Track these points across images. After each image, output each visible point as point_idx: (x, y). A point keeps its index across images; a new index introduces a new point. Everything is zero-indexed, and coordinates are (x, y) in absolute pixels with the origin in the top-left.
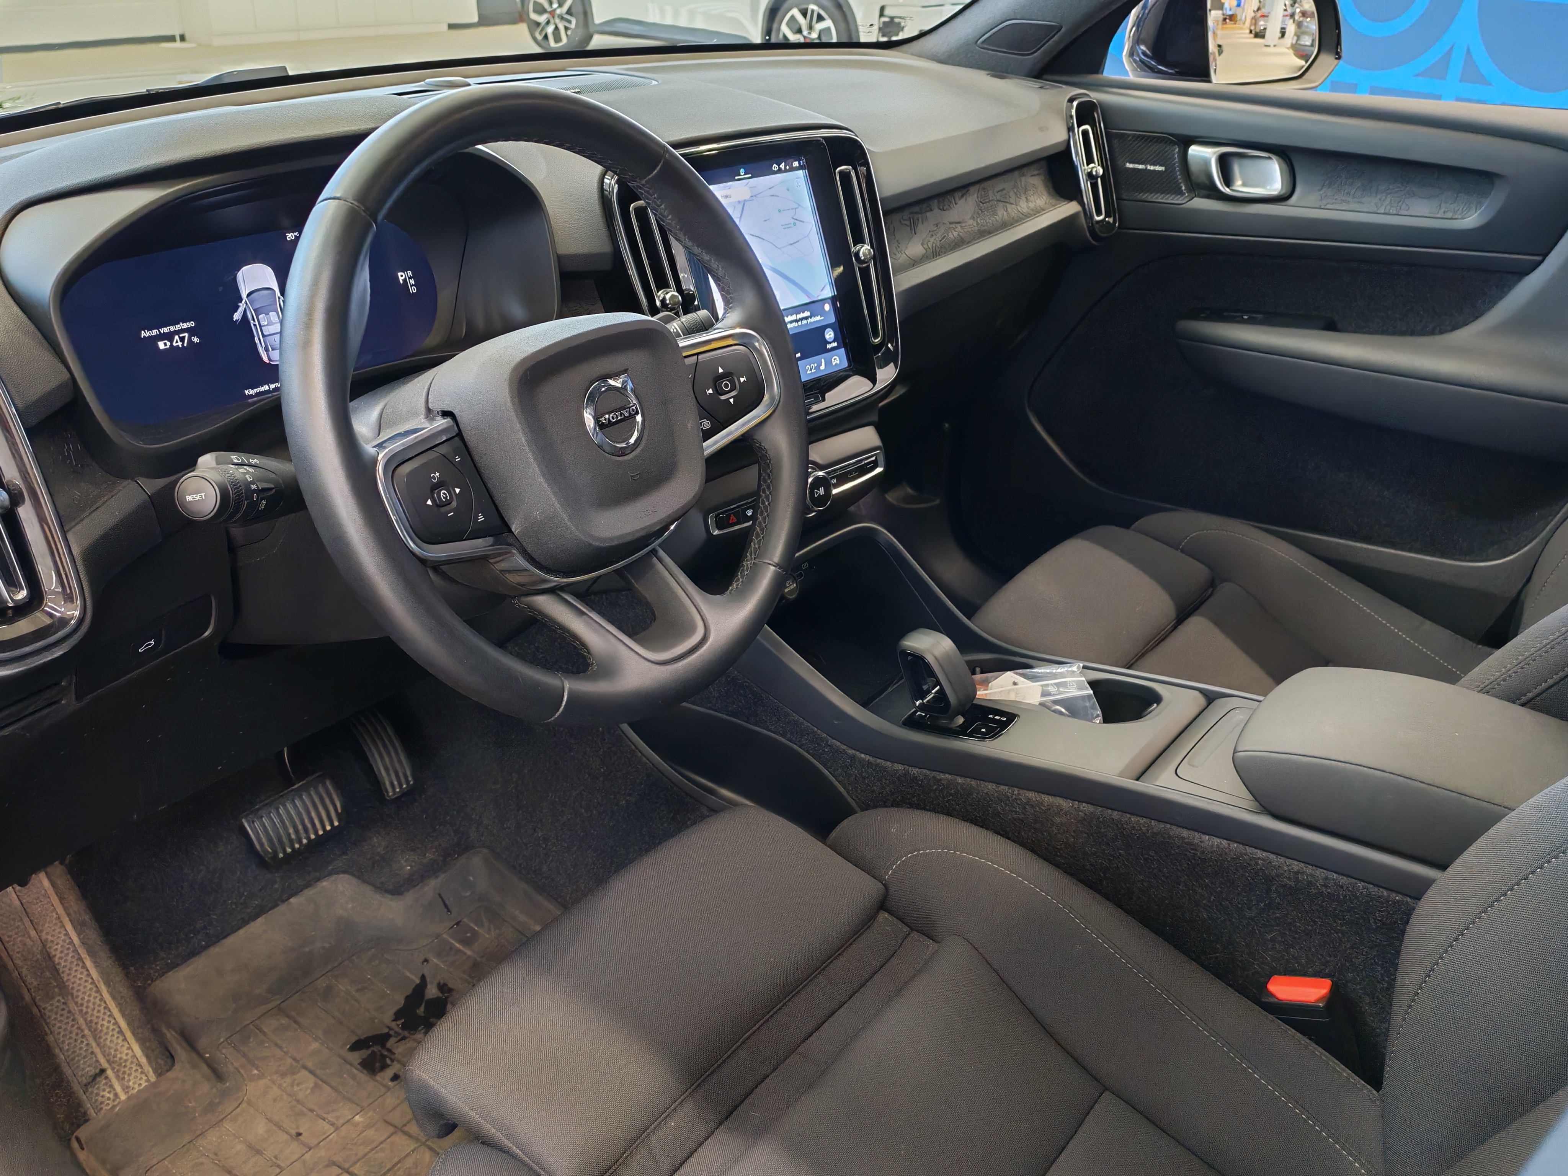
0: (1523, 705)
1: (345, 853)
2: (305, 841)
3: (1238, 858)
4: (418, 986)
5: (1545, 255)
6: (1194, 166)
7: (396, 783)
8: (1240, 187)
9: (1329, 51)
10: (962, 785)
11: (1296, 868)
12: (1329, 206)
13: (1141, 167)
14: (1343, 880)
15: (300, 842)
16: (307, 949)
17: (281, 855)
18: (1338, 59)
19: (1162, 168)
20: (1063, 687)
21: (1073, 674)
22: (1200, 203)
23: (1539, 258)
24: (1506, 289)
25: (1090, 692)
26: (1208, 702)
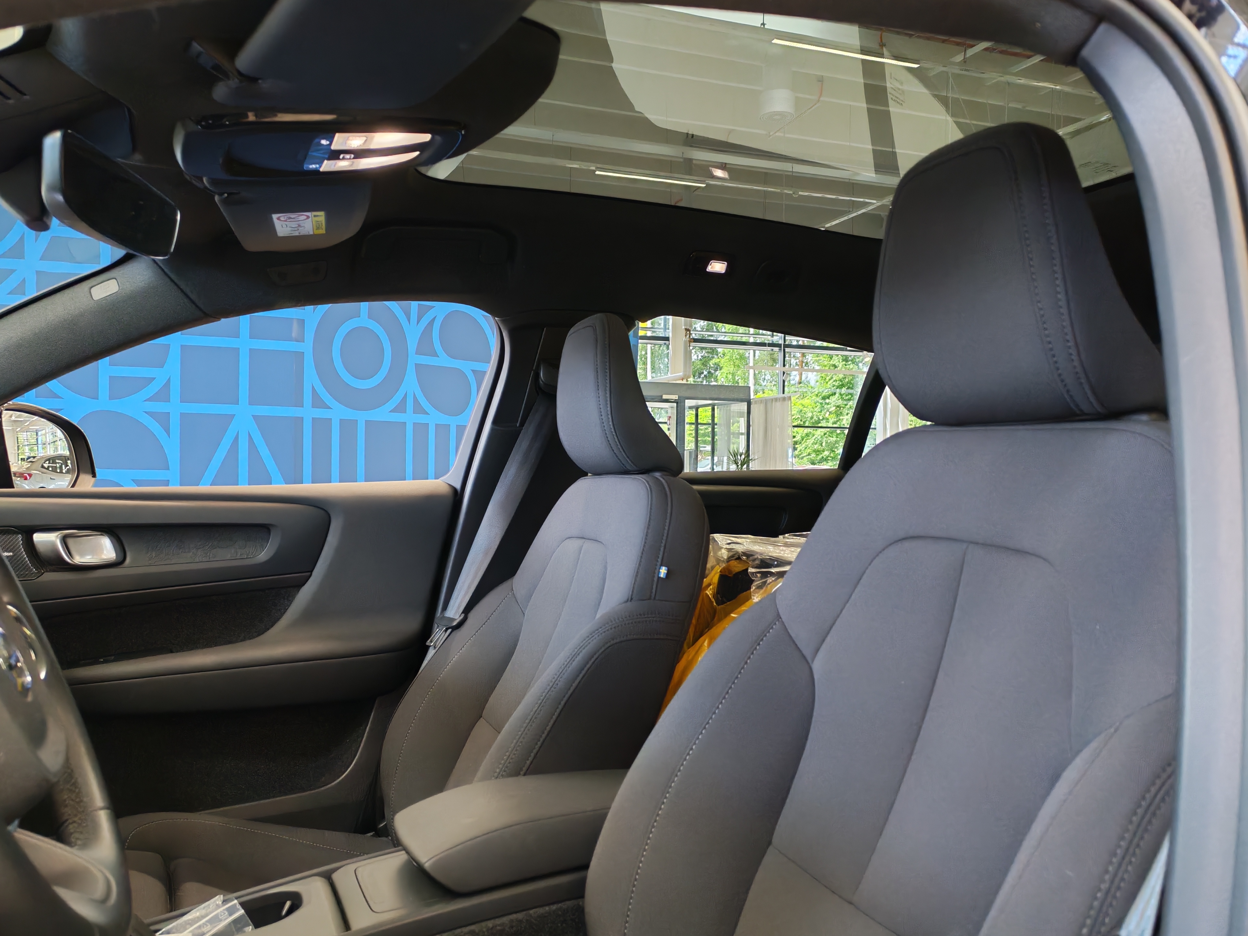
0: (525, 775)
5: (311, 571)
6: (42, 549)
8: (78, 560)
9: (86, 472)
12: (160, 563)
18: (94, 475)
19: (11, 554)
20: (216, 920)
21: (218, 907)
22: (50, 576)
23: (309, 573)
24: (290, 598)
25: (242, 912)
26: (328, 877)
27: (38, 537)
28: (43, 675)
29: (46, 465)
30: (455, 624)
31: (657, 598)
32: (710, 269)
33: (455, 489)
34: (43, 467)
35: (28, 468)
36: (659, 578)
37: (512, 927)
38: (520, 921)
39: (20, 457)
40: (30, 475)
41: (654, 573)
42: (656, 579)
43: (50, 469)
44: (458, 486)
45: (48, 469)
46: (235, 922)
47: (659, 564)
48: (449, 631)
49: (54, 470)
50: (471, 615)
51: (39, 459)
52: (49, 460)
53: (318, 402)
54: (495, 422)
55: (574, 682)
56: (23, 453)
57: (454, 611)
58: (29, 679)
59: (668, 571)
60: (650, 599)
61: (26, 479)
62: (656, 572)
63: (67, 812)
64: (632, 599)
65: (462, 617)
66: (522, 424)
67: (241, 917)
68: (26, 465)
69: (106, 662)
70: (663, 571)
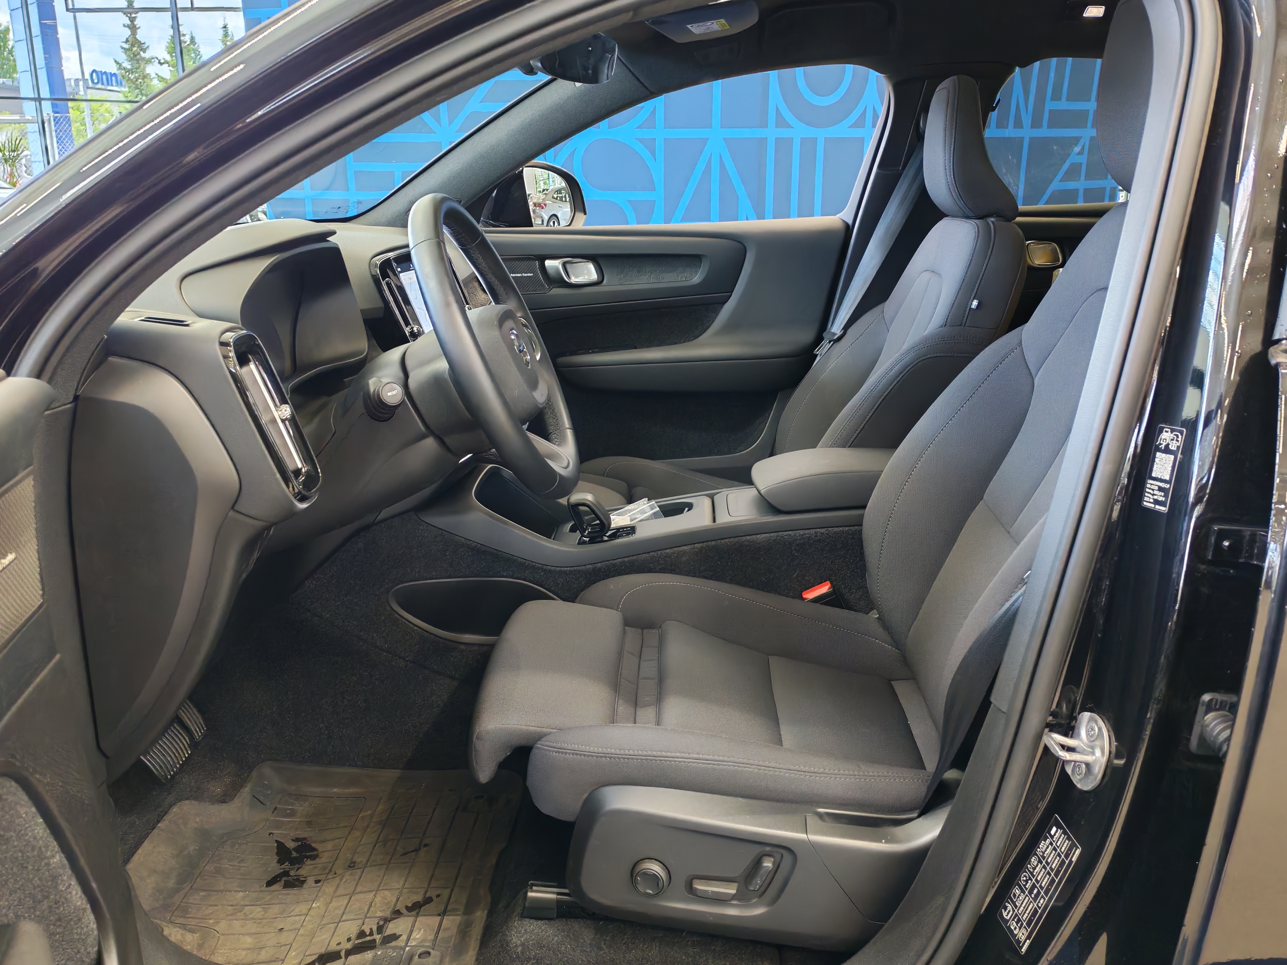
0: (849, 447)
1: (170, 794)
2: (178, 766)
3: (776, 539)
4: (278, 847)
5: (732, 292)
6: (551, 272)
7: (198, 729)
8: (574, 280)
9: (580, 211)
10: (628, 561)
11: (802, 533)
12: (626, 283)
13: (519, 275)
14: (823, 530)
15: (173, 770)
16: (186, 852)
17: (169, 777)
18: (585, 214)
19: (532, 274)
20: (643, 512)
21: (645, 504)
22: (557, 291)
23: (730, 294)
24: (717, 312)
25: (658, 509)
26: (712, 497)
27: (548, 263)
28: (538, 357)
29: (555, 196)
30: (835, 337)
31: (966, 325)
32: (1086, 15)
33: (847, 225)
34: (553, 198)
35: (543, 199)
36: (970, 308)
37: (816, 536)
38: (822, 534)
39: (538, 190)
40: (545, 205)
41: (967, 304)
42: (968, 309)
43: (558, 199)
44: (850, 222)
45: (557, 199)
46: (654, 513)
47: (972, 297)
48: (832, 343)
49: (561, 199)
50: (850, 331)
51: (550, 192)
52: (557, 191)
53: (781, 122)
54: (880, 167)
55: (890, 386)
56: (540, 187)
57: (836, 328)
58: (529, 357)
59: (979, 303)
60: (961, 325)
61: (543, 208)
62: (970, 303)
63: (551, 429)
64: (945, 325)
65: (842, 332)
66: (904, 168)
67: (658, 511)
68: (542, 196)
69: (593, 352)
70: (975, 303)
